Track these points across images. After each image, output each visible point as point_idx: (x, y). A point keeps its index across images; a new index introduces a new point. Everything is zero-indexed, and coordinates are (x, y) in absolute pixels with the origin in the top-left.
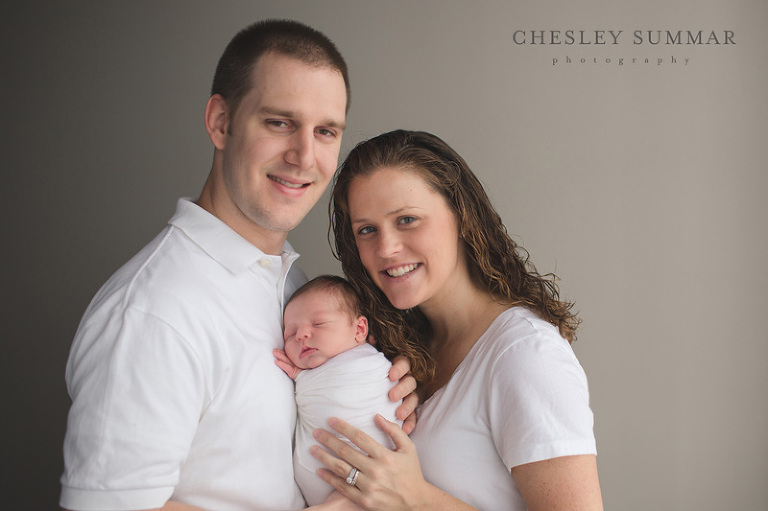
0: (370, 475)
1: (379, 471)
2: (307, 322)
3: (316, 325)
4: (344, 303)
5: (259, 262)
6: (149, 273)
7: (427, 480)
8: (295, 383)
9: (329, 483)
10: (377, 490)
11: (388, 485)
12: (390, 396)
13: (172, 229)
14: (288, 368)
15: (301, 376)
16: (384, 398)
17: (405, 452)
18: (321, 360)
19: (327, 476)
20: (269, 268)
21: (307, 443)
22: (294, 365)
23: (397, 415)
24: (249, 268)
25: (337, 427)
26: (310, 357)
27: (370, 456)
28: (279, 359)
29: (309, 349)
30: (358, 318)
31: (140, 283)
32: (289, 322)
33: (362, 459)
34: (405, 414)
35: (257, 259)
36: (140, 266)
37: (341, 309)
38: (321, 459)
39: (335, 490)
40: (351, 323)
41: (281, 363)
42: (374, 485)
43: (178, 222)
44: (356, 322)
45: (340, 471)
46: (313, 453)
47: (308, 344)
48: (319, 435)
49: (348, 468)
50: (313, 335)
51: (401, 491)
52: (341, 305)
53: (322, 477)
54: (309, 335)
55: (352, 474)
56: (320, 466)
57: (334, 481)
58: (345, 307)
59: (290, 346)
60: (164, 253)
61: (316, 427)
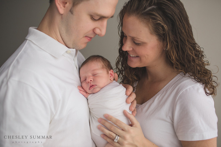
0: (124, 138)
1: (128, 136)
2: (90, 74)
3: (94, 75)
4: (104, 65)
5: (66, 52)
6: (18, 62)
7: (146, 137)
8: (87, 99)
9: (106, 140)
10: (127, 144)
11: (131, 142)
12: (127, 102)
13: (28, 41)
14: (85, 93)
15: (90, 96)
16: (125, 103)
17: (136, 127)
18: (98, 89)
19: (105, 138)
20: (70, 54)
21: (96, 124)
22: (87, 93)
23: (130, 109)
24: (63, 55)
25: (107, 118)
26: (94, 88)
27: (122, 130)
28: (80, 90)
29: (93, 85)
30: (110, 70)
31: (14, 67)
32: (83, 76)
33: (120, 131)
34: (133, 109)
35: (66, 51)
36: (14, 59)
37: (103, 68)
38: (102, 131)
39: (108, 143)
40: (108, 73)
41: (81, 91)
42: (126, 142)
43: (30, 38)
44: (110, 72)
45: (111, 136)
46: (99, 128)
47: (92, 84)
48: (100, 121)
49: (114, 135)
50: (93, 79)
51: (136, 144)
52: (103, 66)
53: (103, 138)
54: (92, 80)
55: (116, 138)
56: (102, 133)
57: (109, 140)
58: (105, 67)
59: (84, 85)
60: (25, 52)
61: (99, 117)
